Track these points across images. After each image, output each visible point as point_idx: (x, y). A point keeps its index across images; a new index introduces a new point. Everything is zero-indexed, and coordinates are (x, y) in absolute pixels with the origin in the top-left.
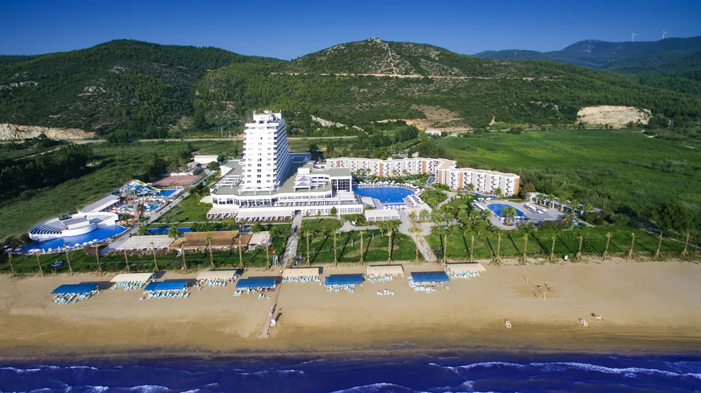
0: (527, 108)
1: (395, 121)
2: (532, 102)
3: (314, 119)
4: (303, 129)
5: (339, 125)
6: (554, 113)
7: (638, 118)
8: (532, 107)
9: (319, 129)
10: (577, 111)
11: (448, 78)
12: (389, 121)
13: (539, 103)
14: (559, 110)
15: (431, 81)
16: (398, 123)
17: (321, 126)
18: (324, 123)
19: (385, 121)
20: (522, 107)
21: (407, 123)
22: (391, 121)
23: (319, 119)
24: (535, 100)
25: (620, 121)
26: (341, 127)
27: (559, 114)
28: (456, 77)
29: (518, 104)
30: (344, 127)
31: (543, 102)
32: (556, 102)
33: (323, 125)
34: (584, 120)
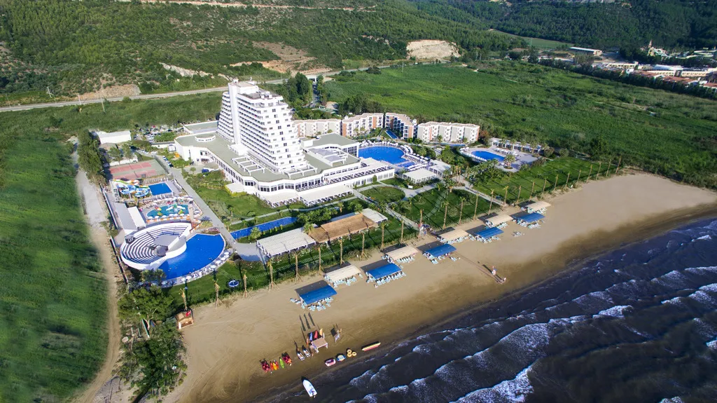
0: (362, 43)
1: (250, 63)
2: (364, 36)
3: (167, 67)
4: (157, 81)
5: (203, 74)
6: (386, 48)
7: (451, 51)
8: (366, 42)
9: (178, 80)
10: (406, 45)
11: (272, 7)
12: (243, 64)
13: (371, 37)
14: (390, 44)
15: (256, 12)
16: (254, 65)
17: (180, 77)
18: (183, 72)
19: (239, 64)
20: (356, 42)
21: (264, 66)
22: (246, 63)
23: (174, 68)
24: (366, 34)
25: (439, 54)
26: (206, 76)
27: (391, 49)
28: (280, 7)
29: (353, 39)
30: (210, 76)
31: (374, 36)
32: (385, 37)
33: (183, 74)
34: (413, 54)
